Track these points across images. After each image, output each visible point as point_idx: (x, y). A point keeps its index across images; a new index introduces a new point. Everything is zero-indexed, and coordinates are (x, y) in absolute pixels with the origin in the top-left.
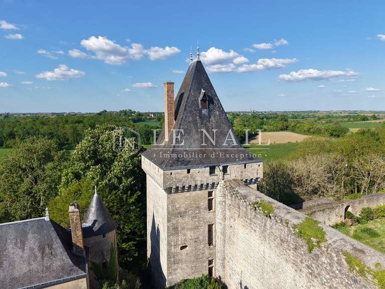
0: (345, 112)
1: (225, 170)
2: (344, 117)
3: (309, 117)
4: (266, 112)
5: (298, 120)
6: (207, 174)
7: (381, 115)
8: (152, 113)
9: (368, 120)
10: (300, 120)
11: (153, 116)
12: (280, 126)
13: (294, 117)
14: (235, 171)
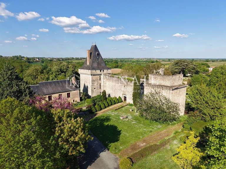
0: (145, 58)
1: (103, 71)
2: (144, 61)
3: (128, 61)
4: (106, 59)
5: (123, 63)
6: (100, 72)
7: (161, 60)
8: (37, 58)
9: (154, 63)
10: (124, 63)
11: (37, 60)
12: (114, 65)
13: (121, 61)
14: (105, 71)
